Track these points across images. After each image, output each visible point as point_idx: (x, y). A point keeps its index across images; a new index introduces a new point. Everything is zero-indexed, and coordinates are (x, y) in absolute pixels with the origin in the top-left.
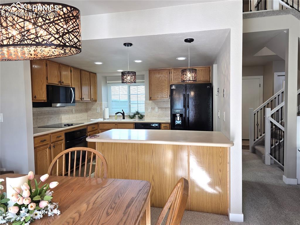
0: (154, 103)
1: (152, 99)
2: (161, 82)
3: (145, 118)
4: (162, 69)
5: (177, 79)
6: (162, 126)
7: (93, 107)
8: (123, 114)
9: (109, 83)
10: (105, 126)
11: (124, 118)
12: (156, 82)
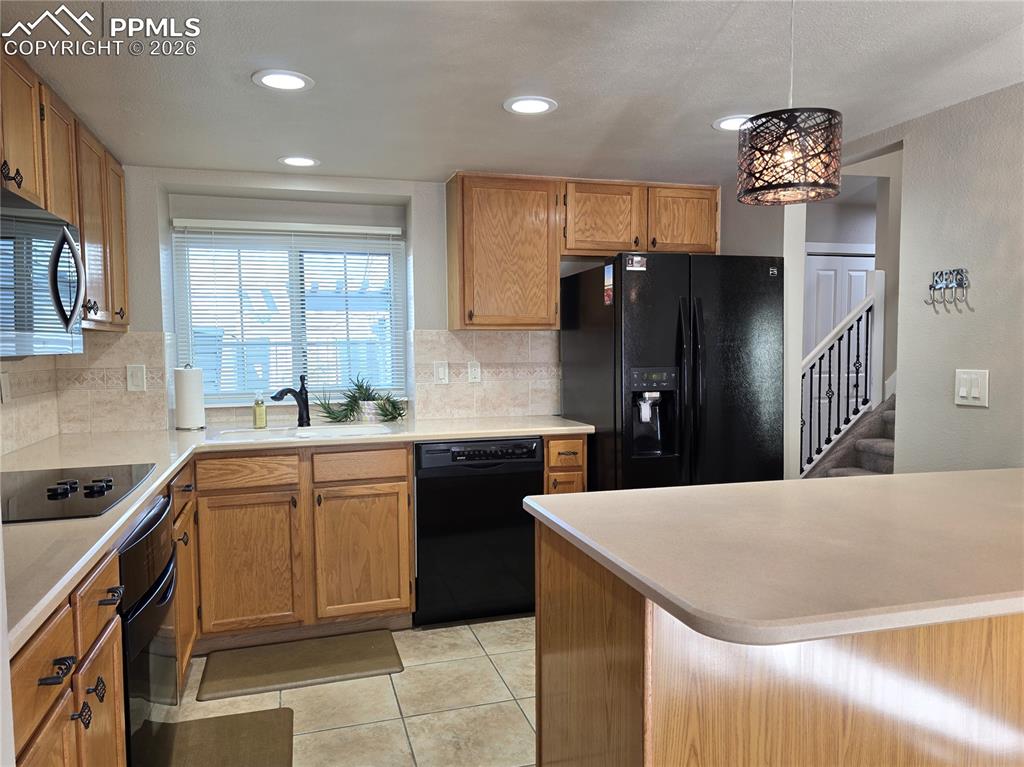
0: (459, 344)
1: (475, 320)
2: (517, 238)
3: (418, 417)
4: (524, 176)
5: (588, 234)
6: (552, 450)
7: (97, 364)
8: (302, 396)
9: (184, 231)
10: (234, 472)
11: (304, 421)
12: (496, 237)
